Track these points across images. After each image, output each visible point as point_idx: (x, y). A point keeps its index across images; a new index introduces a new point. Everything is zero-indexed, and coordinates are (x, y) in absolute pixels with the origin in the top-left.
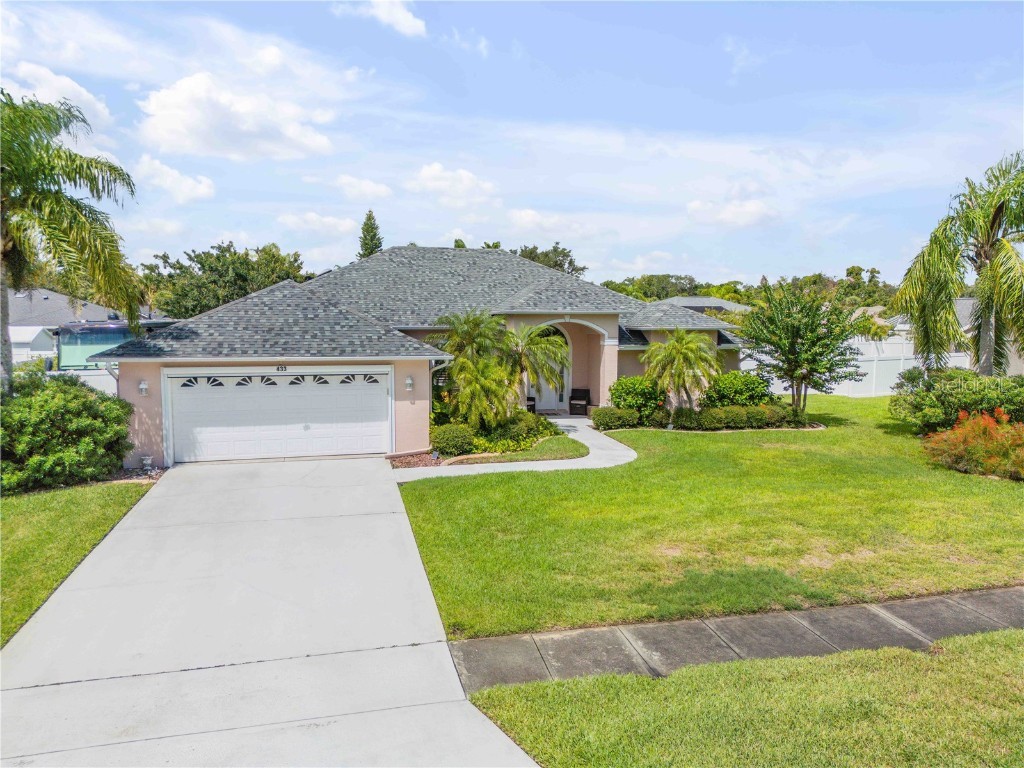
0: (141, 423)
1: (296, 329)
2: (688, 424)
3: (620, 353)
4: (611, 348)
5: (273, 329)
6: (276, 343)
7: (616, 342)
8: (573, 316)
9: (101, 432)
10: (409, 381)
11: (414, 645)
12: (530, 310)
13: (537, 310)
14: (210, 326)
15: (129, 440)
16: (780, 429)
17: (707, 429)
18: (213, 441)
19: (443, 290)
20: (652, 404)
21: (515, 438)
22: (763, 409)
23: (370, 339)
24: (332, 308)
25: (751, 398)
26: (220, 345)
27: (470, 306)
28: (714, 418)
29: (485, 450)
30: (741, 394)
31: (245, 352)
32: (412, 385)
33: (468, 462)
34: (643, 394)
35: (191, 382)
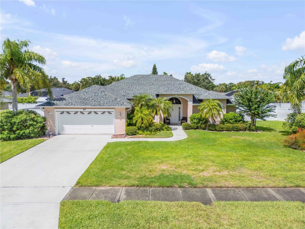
0: (50, 123)
1: (91, 98)
2: (212, 129)
3: (193, 106)
4: (190, 104)
5: (85, 99)
6: (84, 102)
7: (192, 103)
8: (178, 95)
9: (35, 125)
10: (119, 114)
11: (64, 187)
12: (164, 93)
13: (166, 93)
14: (69, 98)
15: (47, 128)
16: (245, 132)
17: (218, 131)
18: (68, 129)
19: (145, 87)
20: (201, 122)
21: (151, 131)
22: (240, 125)
23: (109, 102)
24: (103, 93)
25: (236, 121)
26: (69, 103)
27: (151, 92)
28: (220, 127)
29: (140, 134)
30: (232, 120)
31: (75, 105)
32: (120, 115)
33: (133, 138)
34: (198, 119)
35: (62, 113)
